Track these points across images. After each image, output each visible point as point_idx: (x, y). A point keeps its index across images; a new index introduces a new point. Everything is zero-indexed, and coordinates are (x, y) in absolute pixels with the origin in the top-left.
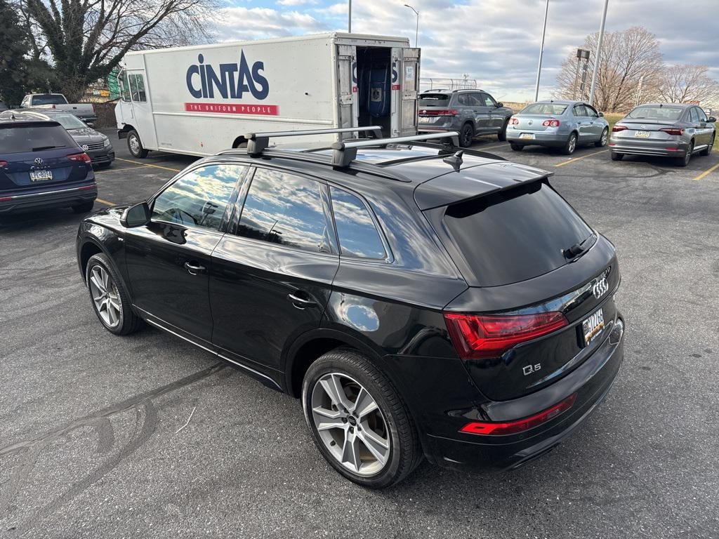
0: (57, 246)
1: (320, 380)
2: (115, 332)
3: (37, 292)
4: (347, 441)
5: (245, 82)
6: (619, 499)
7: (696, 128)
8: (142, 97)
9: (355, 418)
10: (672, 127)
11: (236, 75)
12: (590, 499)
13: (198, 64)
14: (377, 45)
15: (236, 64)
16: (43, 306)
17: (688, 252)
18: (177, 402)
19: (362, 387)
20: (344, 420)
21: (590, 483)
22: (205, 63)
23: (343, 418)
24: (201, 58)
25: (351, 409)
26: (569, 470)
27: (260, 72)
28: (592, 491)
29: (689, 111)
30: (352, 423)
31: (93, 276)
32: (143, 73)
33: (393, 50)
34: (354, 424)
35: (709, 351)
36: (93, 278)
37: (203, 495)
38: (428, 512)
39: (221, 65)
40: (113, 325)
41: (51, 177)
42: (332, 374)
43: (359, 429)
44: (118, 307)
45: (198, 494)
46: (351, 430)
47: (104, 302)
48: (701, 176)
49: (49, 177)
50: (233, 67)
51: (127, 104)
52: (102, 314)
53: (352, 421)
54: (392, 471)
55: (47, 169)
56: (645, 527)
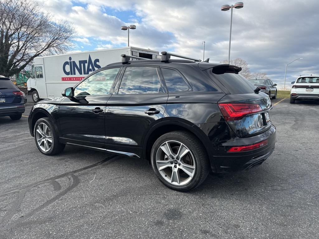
0: (7, 130)
1: (160, 147)
2: (48, 154)
3: (3, 144)
4: (174, 172)
5: (91, 67)
6: (287, 189)
7: (270, 87)
8: (41, 76)
9: (177, 160)
10: (262, 86)
11: (86, 65)
12: (275, 190)
13: (69, 61)
14: (147, 53)
15: (87, 60)
16: (8, 148)
17: (280, 124)
18: (87, 173)
19: (182, 144)
20: (172, 163)
21: (274, 185)
22: (72, 61)
23: (171, 162)
24: (70, 59)
25: (175, 157)
26: (263, 182)
27: (97, 63)
28: (275, 187)
29: (267, 81)
30: (175, 163)
31: (38, 129)
32: (42, 66)
33: (153, 56)
34: (176, 164)
35: (300, 149)
36: (38, 130)
37: (112, 200)
38: (213, 198)
39: (79, 61)
40: (47, 151)
41: (5, 101)
42: (166, 142)
43: (180, 165)
44: (51, 141)
45: (108, 199)
46: (175, 167)
47: (43, 141)
48: (276, 104)
49: (4, 101)
50: (85, 62)
51: (33, 79)
52: (41, 147)
53: (175, 162)
54: (197, 179)
55: (3, 98)
56: (300, 195)
